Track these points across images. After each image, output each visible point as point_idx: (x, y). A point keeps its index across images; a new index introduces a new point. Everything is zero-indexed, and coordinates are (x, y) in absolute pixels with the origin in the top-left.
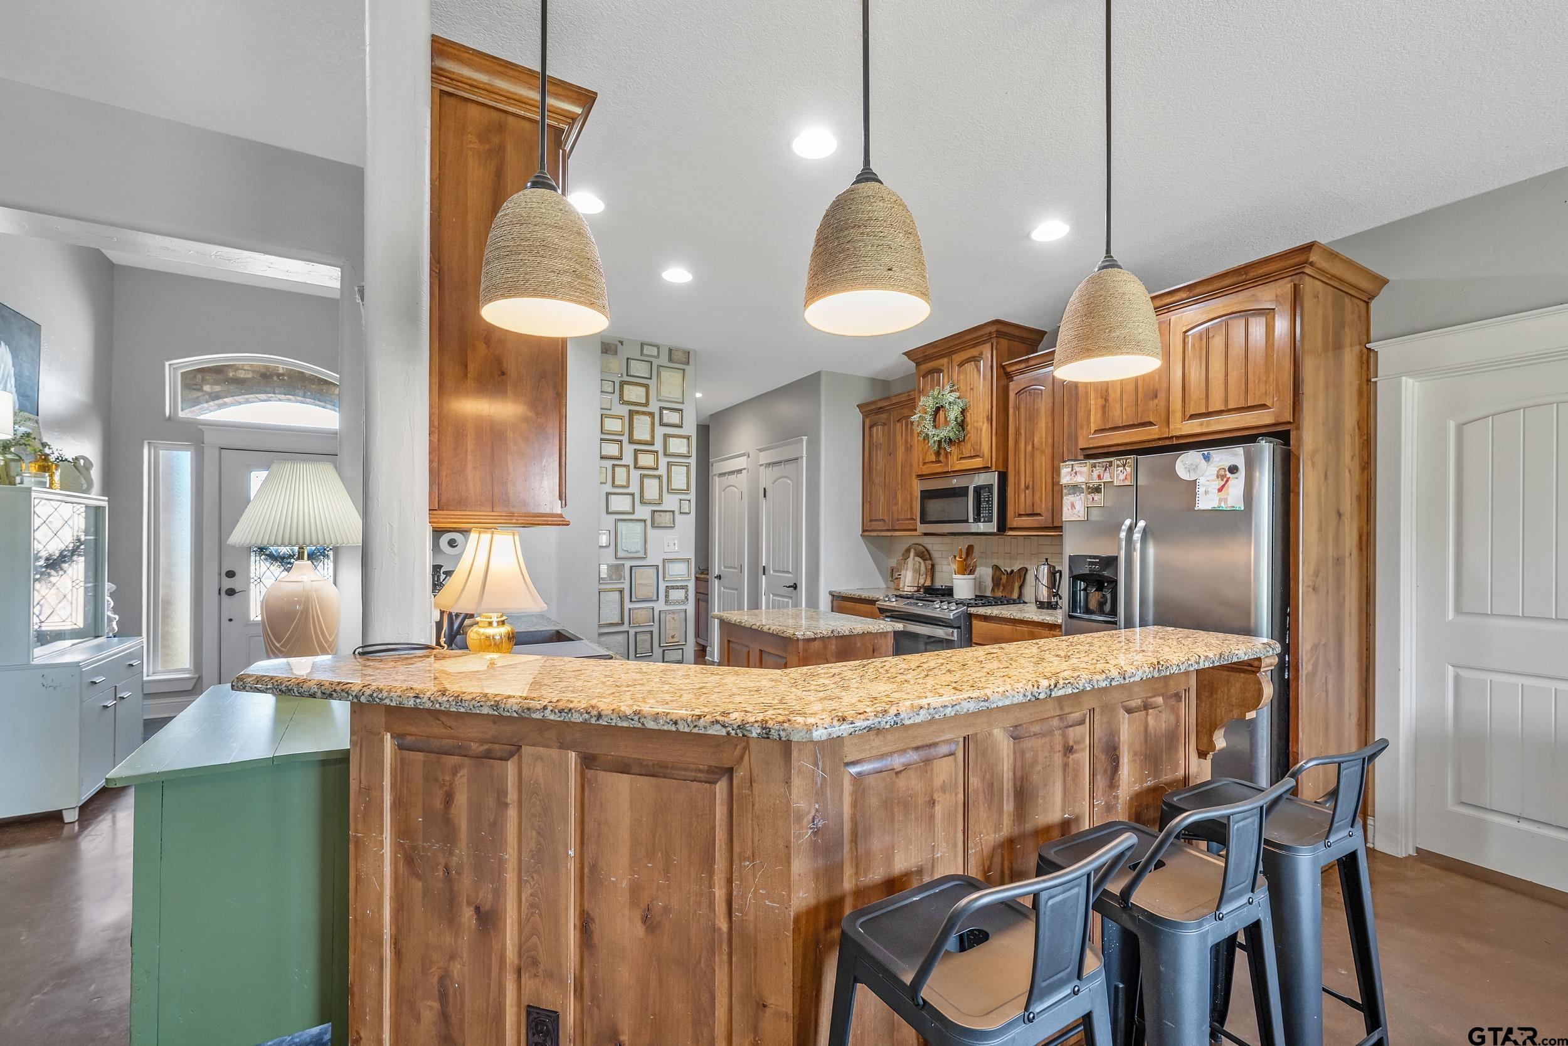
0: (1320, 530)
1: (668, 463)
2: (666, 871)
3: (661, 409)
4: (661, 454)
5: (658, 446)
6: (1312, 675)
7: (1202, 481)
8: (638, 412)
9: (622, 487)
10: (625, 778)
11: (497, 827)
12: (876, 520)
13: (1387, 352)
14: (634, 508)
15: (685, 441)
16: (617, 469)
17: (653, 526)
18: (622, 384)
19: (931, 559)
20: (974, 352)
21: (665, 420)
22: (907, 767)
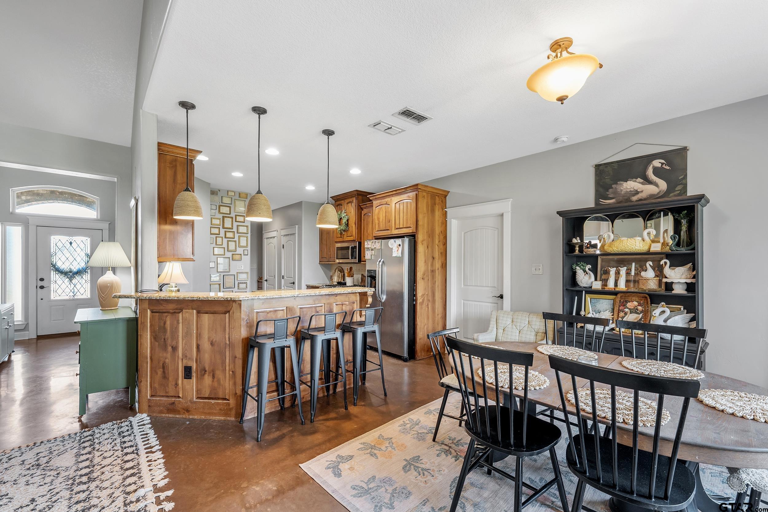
0: (425, 262)
1: (239, 236)
2: (216, 333)
3: (236, 216)
4: (236, 232)
5: (235, 229)
6: (422, 303)
7: (394, 248)
8: (226, 217)
9: (220, 245)
10: (207, 315)
11: (177, 328)
12: (324, 258)
13: (450, 212)
14: (225, 253)
15: (246, 227)
16: (217, 238)
17: (233, 260)
18: (220, 206)
19: (343, 272)
20: (351, 200)
21: (237, 220)
22: (270, 312)
